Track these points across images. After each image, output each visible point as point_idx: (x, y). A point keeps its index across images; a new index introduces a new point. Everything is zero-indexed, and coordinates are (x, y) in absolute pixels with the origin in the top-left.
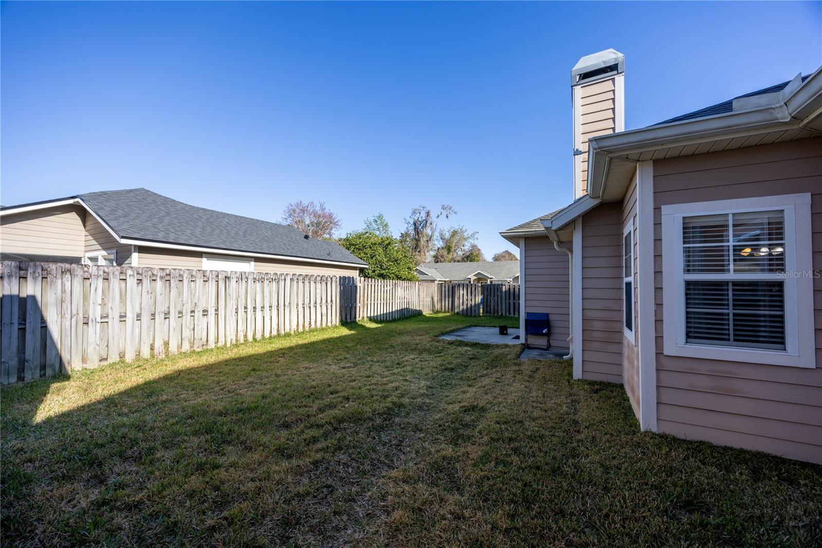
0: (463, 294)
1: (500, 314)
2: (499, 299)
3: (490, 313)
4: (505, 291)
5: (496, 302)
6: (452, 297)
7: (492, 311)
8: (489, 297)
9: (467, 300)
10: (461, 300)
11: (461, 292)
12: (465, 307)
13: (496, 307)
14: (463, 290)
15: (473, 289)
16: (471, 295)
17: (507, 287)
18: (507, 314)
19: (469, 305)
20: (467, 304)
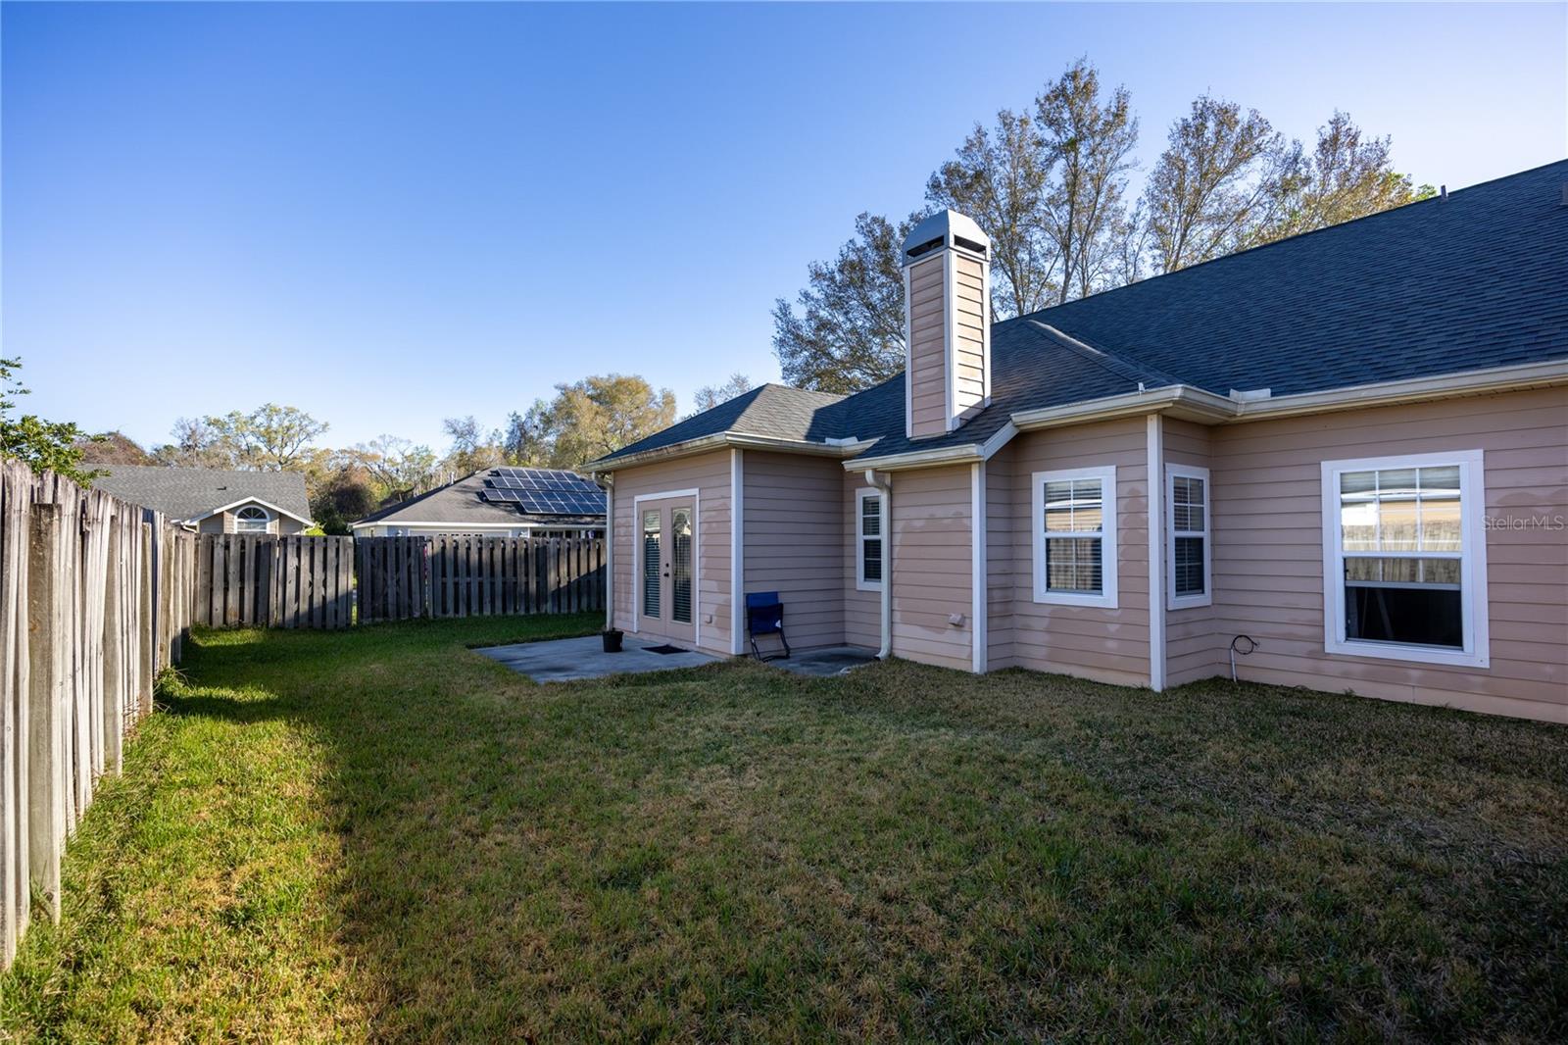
0: (298, 569)
1: (417, 614)
2: (415, 577)
3: (386, 614)
4: (433, 557)
5: (404, 583)
6: (257, 580)
7: (391, 608)
8: (380, 573)
9: (311, 584)
10: (291, 588)
11: (292, 562)
12: (304, 607)
13: (404, 598)
14: (299, 556)
15: (331, 554)
16: (325, 569)
17: (438, 546)
18: (439, 614)
19: (317, 600)
20: (311, 597)
